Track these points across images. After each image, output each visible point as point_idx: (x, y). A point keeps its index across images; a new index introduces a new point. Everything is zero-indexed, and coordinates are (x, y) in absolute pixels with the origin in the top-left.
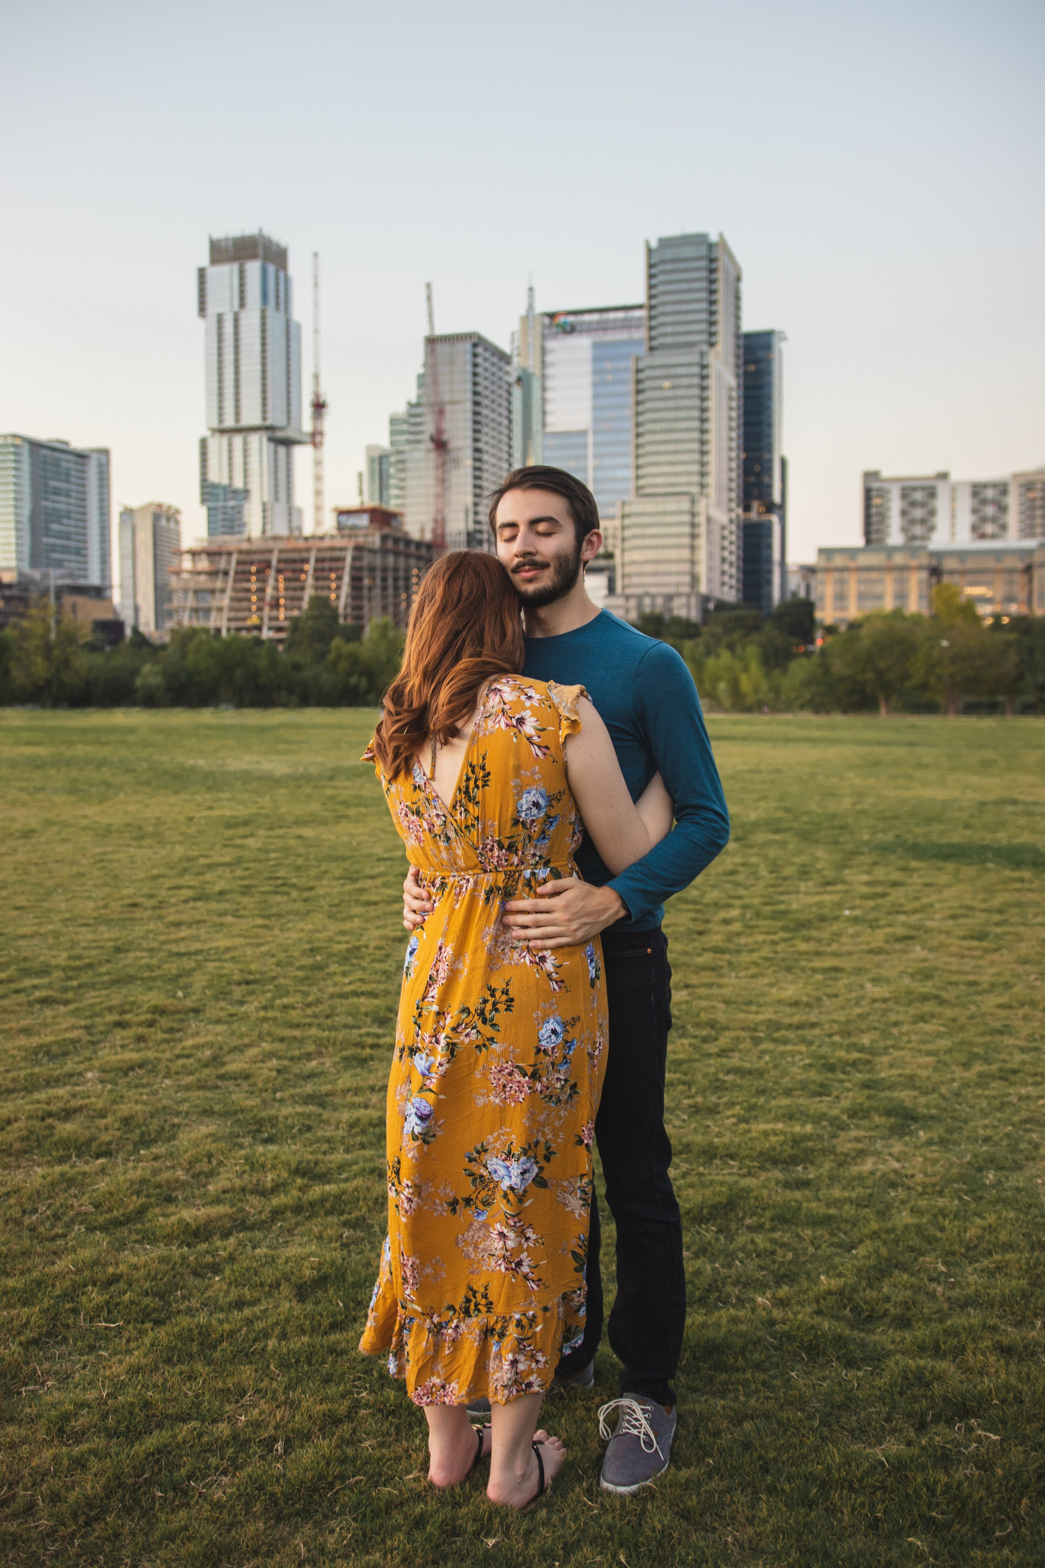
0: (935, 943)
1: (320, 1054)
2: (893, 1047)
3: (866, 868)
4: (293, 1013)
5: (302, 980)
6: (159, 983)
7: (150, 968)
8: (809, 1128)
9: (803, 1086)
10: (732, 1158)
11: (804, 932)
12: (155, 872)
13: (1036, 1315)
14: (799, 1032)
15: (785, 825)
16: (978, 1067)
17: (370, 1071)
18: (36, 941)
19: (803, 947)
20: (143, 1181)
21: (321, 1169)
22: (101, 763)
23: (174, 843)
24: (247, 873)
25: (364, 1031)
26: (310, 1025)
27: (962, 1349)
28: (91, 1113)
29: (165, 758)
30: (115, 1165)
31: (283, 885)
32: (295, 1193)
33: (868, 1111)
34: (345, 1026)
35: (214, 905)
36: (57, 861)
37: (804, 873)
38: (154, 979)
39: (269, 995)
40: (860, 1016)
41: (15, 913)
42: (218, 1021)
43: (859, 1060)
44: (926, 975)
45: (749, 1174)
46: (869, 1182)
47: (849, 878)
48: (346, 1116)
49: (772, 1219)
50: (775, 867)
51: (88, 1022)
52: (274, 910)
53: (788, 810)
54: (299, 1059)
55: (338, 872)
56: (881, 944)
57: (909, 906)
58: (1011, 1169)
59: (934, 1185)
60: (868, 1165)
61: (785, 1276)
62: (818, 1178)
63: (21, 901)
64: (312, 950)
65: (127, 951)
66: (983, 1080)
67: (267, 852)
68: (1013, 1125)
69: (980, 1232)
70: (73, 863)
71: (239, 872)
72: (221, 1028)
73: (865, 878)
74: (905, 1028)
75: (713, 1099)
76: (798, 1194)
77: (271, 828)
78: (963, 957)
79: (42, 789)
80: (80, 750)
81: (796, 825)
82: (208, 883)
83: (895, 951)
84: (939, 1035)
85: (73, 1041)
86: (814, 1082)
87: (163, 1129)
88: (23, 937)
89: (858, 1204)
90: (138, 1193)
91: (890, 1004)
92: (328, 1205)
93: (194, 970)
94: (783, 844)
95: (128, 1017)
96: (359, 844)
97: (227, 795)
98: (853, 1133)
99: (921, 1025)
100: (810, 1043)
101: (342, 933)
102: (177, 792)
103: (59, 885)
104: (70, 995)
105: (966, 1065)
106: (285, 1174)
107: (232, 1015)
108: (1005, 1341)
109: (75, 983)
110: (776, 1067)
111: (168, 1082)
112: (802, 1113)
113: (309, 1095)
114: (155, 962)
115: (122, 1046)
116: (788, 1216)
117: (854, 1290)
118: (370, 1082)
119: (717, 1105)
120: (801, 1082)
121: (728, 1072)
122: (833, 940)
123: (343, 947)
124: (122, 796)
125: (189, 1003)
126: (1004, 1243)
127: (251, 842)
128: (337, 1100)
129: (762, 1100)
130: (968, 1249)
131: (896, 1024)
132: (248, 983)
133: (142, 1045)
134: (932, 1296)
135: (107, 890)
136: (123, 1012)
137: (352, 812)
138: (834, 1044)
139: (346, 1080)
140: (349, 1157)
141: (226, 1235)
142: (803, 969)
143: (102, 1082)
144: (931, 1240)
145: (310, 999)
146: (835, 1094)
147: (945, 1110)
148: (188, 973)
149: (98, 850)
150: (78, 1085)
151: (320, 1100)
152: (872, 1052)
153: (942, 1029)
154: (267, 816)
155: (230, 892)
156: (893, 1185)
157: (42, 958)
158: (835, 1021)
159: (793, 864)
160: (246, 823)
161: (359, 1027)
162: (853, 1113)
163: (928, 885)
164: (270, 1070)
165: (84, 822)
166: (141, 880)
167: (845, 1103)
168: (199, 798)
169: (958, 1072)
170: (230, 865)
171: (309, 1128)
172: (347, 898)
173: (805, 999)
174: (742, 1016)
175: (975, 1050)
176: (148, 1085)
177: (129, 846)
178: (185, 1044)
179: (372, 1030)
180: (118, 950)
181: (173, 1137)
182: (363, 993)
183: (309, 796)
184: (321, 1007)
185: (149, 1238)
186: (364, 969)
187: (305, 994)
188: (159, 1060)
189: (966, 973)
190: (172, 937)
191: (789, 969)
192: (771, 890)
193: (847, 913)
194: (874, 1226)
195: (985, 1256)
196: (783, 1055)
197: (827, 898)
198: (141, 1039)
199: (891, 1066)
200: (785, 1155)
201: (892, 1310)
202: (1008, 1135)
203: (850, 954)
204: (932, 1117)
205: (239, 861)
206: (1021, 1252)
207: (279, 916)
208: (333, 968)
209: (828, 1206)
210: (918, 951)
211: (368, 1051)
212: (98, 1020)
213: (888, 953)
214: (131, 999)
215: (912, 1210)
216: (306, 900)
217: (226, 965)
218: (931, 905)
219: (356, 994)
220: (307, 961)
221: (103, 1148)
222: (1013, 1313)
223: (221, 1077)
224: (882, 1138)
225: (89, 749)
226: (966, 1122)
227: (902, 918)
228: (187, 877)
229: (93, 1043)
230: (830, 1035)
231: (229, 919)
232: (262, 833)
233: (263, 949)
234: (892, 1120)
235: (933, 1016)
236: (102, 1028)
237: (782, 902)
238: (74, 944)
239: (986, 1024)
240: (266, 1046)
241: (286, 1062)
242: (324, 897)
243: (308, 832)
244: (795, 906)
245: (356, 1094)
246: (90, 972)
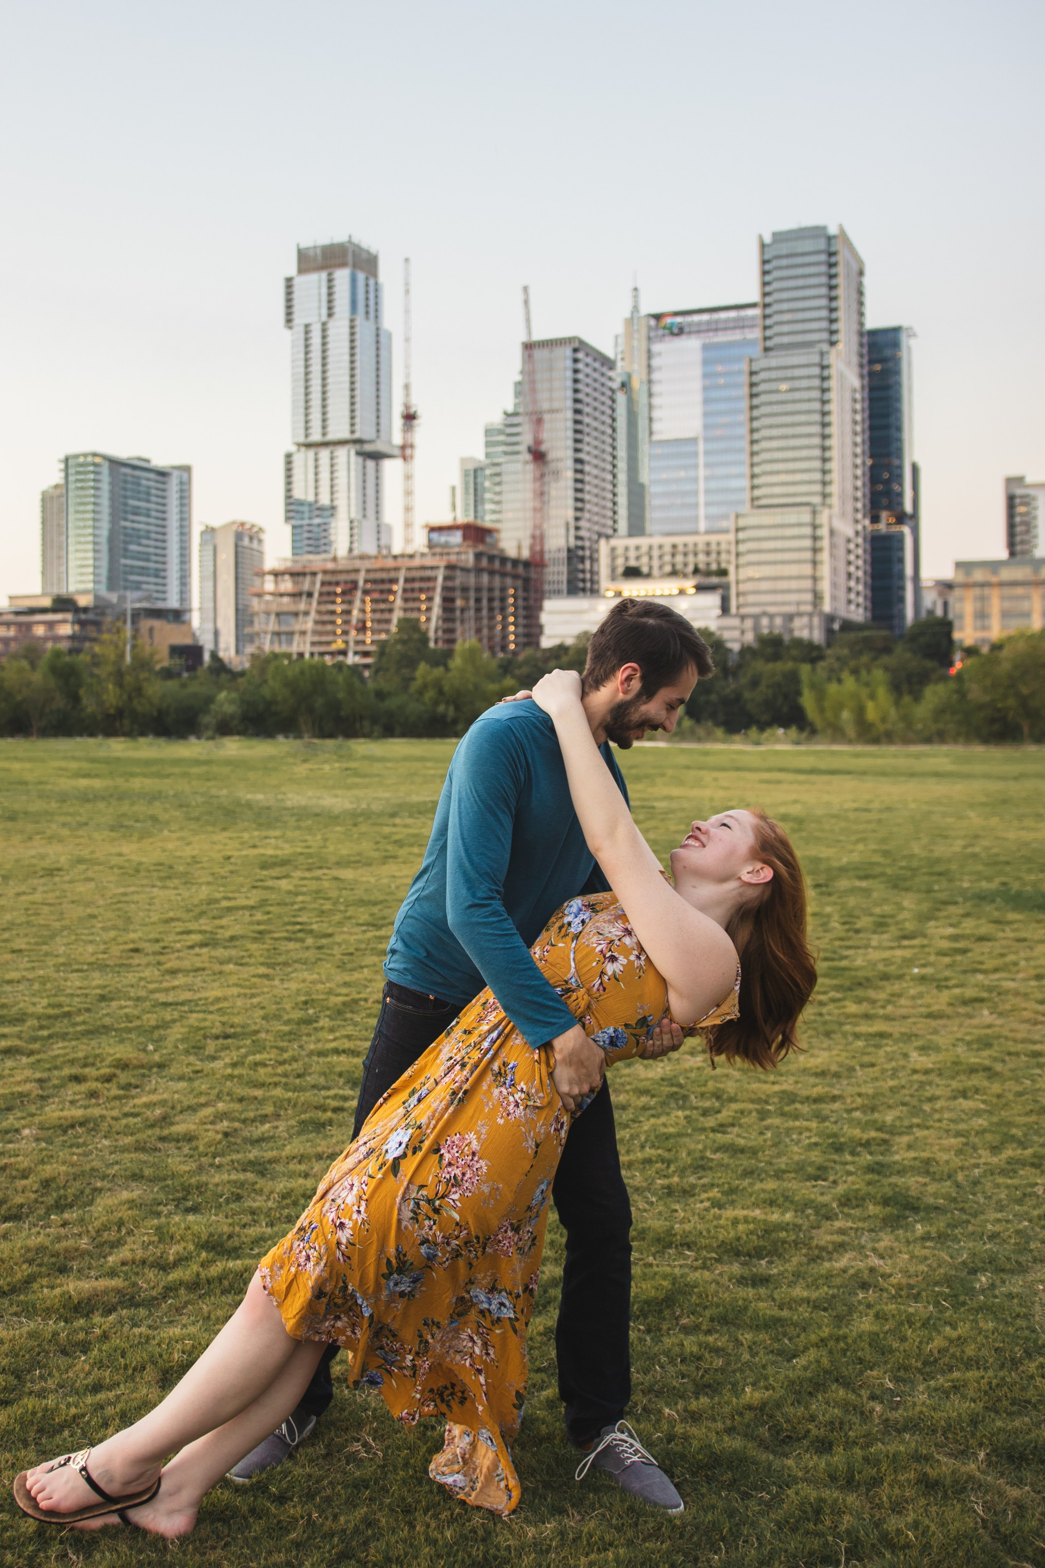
0: (1008, 1007)
1: (277, 1116)
2: (918, 1126)
3: (954, 920)
4: (262, 1071)
5: (283, 1036)
6: (133, 1036)
7: (129, 1018)
8: (788, 1216)
9: (799, 1169)
10: (689, 1248)
11: (860, 992)
12: (171, 914)
13: (981, 1445)
14: (814, 1107)
15: (878, 870)
16: (1009, 1152)
17: (326, 1137)
18: (21, 987)
19: (852, 1008)
20: (41, 1249)
21: (235, 1242)
22: (154, 797)
23: (201, 884)
24: (266, 917)
25: (332, 1092)
26: (276, 1084)
27: (876, 1482)
28: (14, 1173)
29: (224, 792)
30: (20, 1229)
31: (300, 931)
32: (195, 1268)
33: (863, 1199)
34: (314, 1087)
35: (220, 952)
36: (73, 902)
37: (881, 925)
38: (129, 1030)
39: (243, 1051)
40: (891, 1089)
41: (8, 957)
42: (181, 1078)
43: (874, 1139)
44: (985, 1043)
45: (704, 1267)
46: (838, 1281)
47: (931, 931)
48: (281, 1185)
49: (712, 1320)
50: (849, 919)
51: (45, 1075)
52: (281, 959)
53: (886, 853)
54: (253, 1121)
55: (364, 917)
56: (944, 1007)
57: (989, 964)
58: (1012, 1272)
59: (911, 1287)
60: (843, 1261)
61: (709, 1386)
62: (781, 1274)
63: (20, 943)
64: (306, 1003)
65: (112, 999)
66: (1011, 1168)
67: (297, 894)
68: (1030, 1221)
69: (945, 1344)
70: (88, 905)
71: (259, 916)
72: (182, 1085)
73: (950, 931)
74: (939, 1105)
75: (692, 1180)
76: (750, 1292)
77: (309, 870)
78: (1036, 1023)
79: (86, 824)
80: (136, 784)
81: (889, 871)
82: (222, 927)
83: (958, 1015)
84: (977, 1113)
85: (21, 1095)
86: (812, 1164)
87: (82, 1192)
88: (9, 982)
89: (816, 1306)
90: (30, 1262)
91: (932, 1077)
92: (226, 1283)
93: (174, 1021)
94: (867, 892)
95: (87, 1070)
96: (398, 888)
97: (277, 833)
98: (837, 1224)
99: (961, 1100)
100: (825, 1119)
101: (346, 984)
102: (224, 829)
103: (64, 928)
104: (36, 1046)
105: (995, 1149)
106: (191, 1247)
107: (197, 1072)
108: (932, 1473)
109: (45, 1033)
110: (775, 1145)
111: (106, 1142)
112: (786, 1198)
113: (250, 1162)
114: (136, 1012)
115: (72, 1102)
116: (731, 1316)
117: (778, 1406)
118: (320, 1149)
119: (693, 1186)
120: (797, 1163)
121: (717, 1150)
122: (889, 1002)
123: (340, 999)
124: (166, 833)
125: (156, 1057)
126: (970, 1359)
127: (284, 884)
128: (279, 1168)
129: (746, 1182)
130: (925, 1363)
131: (932, 1099)
132: (227, 1037)
133: (93, 1101)
134: (865, 1416)
135: (112, 934)
136: (85, 1065)
137: (403, 852)
138: (851, 1121)
139: (294, 1147)
140: (269, 1230)
141: (108, 1311)
142: (845, 1035)
143: (37, 1140)
144: (885, 1351)
145: (286, 1056)
146: (831, 1178)
147: (954, 1200)
148: (165, 1025)
149: (122, 890)
150: (10, 1142)
151: (261, 1168)
152: (893, 1131)
153: (982, 1106)
154: (309, 856)
155: (242, 937)
156: (864, 1286)
157: (22, 1005)
158: (860, 1095)
159: (871, 915)
160: (284, 862)
161: (328, 1088)
162: (846, 1201)
163: (1019, 940)
164: (217, 1132)
165: (115, 860)
166: (154, 923)
167: (840, 1189)
168: (246, 836)
169: (985, 1156)
170: (253, 908)
171: (238, 1198)
172: (363, 946)
173: (834, 1068)
174: (755, 1086)
175: (1014, 1131)
176: (85, 1144)
177: (153, 886)
178: (136, 1101)
179: (341, 1092)
180: (103, 998)
181: (91, 1203)
182: (344, 1051)
183: (362, 834)
184: (295, 1065)
185: (29, 1310)
186: (355, 1024)
187: (282, 1050)
188: (102, 1117)
189: (1035, 1042)
190: (165, 985)
191: (828, 1034)
192: (837, 943)
193: (916, 970)
194: (826, 1332)
195: (943, 1373)
196: (789, 1131)
197: (899, 953)
198: (93, 1094)
199: (910, 1147)
200: (750, 1246)
201: (814, 1432)
202: (1018, 1232)
203: (905, 1017)
204: (937, 1208)
205: (263, 903)
206: (986, 1369)
207: (285, 964)
208: (324, 1022)
209: (781, 1308)
210: (985, 1015)
211: (329, 1114)
212: (56, 1073)
213: (949, 1017)
214: (97, 1051)
215: (877, 1316)
216: (319, 948)
217: (210, 1017)
218: (1015, 964)
219: (337, 1052)
220: (296, 1015)
221: (14, 1211)
222: (956, 1441)
223: (162, 1139)
224: (871, 1230)
225: (148, 781)
226: (975, 1215)
227: (980, 977)
228: (202, 921)
229: (43, 1098)
230: (849, 1111)
231: (231, 966)
232: (298, 874)
233: (255, 1001)
234: (888, 1209)
235: (977, 1091)
236: (56, 1082)
237: (846, 957)
238: (60, 990)
239: (1036, 1101)
240: (221, 1106)
241: (237, 1125)
242: (339, 944)
243: (347, 874)
244: (859, 962)
245: (300, 1162)
246: (66, 1021)
